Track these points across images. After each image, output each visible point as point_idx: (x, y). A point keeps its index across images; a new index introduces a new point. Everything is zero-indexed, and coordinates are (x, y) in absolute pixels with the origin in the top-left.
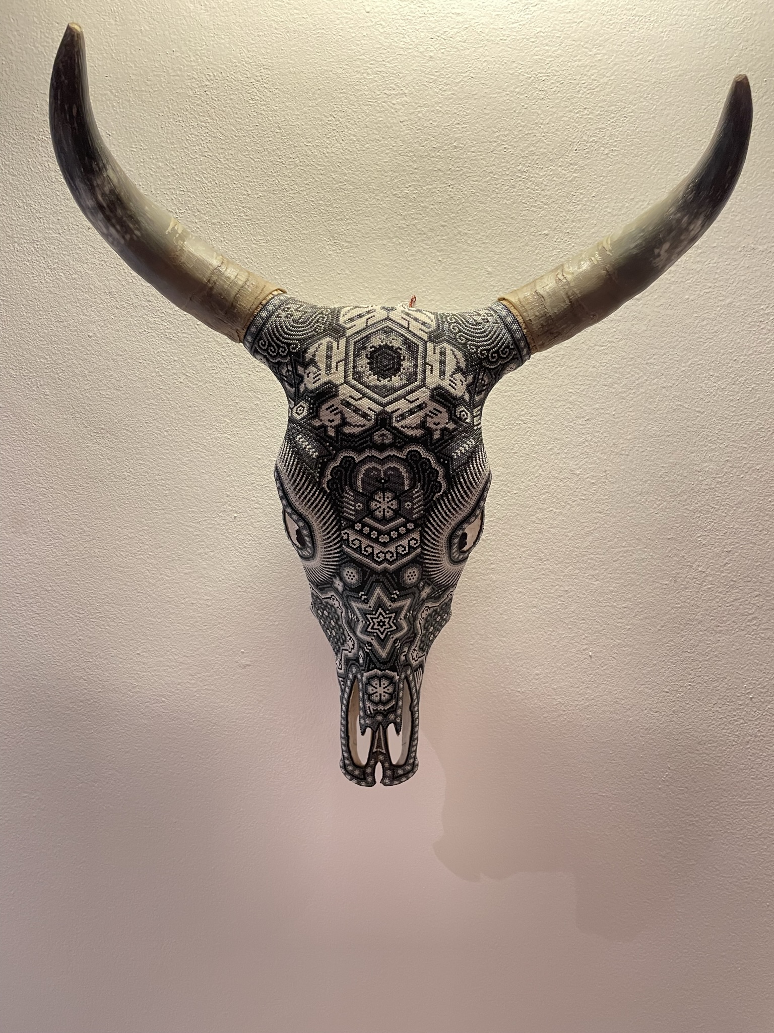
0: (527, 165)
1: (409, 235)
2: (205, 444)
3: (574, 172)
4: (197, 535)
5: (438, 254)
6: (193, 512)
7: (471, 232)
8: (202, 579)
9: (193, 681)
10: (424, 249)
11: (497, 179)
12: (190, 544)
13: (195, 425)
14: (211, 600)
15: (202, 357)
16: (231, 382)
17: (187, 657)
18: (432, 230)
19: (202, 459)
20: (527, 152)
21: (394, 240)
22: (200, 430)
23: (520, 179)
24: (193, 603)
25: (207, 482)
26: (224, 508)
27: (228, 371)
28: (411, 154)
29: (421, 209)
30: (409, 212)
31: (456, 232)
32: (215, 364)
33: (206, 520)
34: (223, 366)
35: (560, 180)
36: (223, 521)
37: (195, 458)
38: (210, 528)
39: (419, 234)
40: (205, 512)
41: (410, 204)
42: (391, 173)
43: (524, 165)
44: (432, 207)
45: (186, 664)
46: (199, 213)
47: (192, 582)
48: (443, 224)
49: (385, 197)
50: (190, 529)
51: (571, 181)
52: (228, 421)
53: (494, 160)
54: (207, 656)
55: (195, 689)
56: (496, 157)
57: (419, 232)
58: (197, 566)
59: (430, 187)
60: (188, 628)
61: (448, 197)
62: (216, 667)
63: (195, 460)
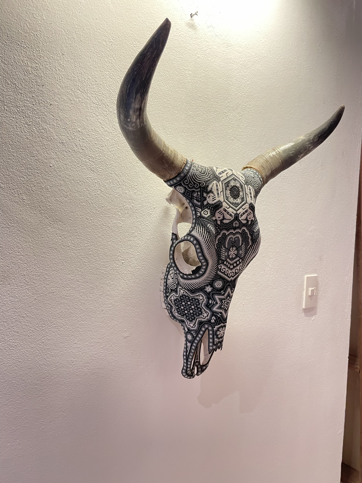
0: (227, 110)
1: (191, 132)
2: (110, 226)
3: (240, 116)
4: (105, 274)
5: (200, 142)
6: (103, 262)
7: (211, 135)
8: (107, 296)
9: (103, 351)
10: (196, 139)
11: (219, 114)
12: (102, 279)
13: (105, 216)
14: (112, 307)
15: (109, 181)
16: (121, 194)
17: (100, 339)
18: (198, 131)
19: (108, 234)
20: (227, 105)
21: (186, 134)
22: (107, 219)
23: (225, 116)
24: (103, 310)
25: (110, 246)
26: (118, 258)
27: (120, 189)
28: (192, 97)
29: (195, 121)
30: (191, 122)
31: (206, 134)
32: (114, 185)
33: (110, 265)
34: (118, 186)
35: (236, 119)
36: (117, 265)
37: (105, 234)
38: (112, 269)
39: (194, 132)
40: (109, 261)
41: (191, 119)
42: (185, 104)
43: (226, 110)
44: (199, 121)
45: (99, 343)
46: (108, 107)
47: (102, 299)
48: (202, 129)
49: (183, 114)
50: (102, 271)
51: (239, 119)
52: (120, 214)
53: (218, 106)
54: (109, 336)
55: (104, 355)
56: (218, 105)
57: (194, 131)
58: (105, 290)
59: (198, 113)
60: (100, 324)
61: (204, 118)
62: (114, 341)
63: (105, 235)
